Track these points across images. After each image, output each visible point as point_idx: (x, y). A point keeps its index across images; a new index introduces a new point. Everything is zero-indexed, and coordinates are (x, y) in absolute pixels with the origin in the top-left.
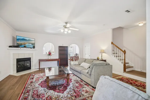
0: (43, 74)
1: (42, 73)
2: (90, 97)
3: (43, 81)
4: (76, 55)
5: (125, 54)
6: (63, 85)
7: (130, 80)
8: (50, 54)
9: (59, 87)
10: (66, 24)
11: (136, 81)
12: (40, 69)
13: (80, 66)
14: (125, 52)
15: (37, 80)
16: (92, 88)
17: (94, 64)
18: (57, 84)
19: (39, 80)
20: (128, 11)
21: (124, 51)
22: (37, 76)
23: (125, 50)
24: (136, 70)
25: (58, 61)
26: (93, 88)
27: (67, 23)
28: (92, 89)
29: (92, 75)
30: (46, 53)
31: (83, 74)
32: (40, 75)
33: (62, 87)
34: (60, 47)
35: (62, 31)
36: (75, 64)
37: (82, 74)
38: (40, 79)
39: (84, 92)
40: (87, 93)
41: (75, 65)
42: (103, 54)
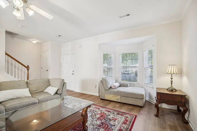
5: (28, 70)
21: (27, 66)
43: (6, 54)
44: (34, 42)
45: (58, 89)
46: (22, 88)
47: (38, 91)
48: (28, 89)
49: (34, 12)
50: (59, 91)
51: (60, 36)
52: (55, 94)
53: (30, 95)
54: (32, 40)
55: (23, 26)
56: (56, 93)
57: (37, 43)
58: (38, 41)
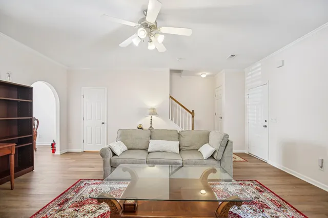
5: (193, 116)
13: (148, 150)
14: (192, 113)
21: (191, 111)
23: (193, 111)
43: (171, 97)
44: (204, 76)
45: (215, 151)
46: (172, 141)
47: (192, 148)
48: (178, 142)
49: (163, 36)
50: (216, 153)
51: (232, 56)
52: (209, 158)
53: (178, 151)
54: (200, 74)
55: (180, 59)
56: (212, 157)
57: (207, 76)
58: (207, 74)
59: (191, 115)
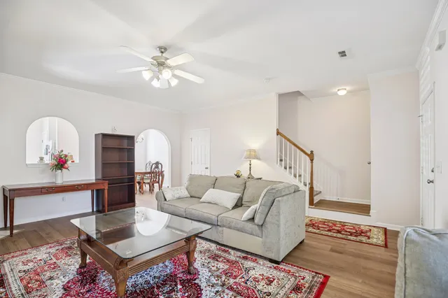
0: (43, 249)
1: (35, 246)
2: (291, 292)
3: (73, 282)
4: (157, 167)
5: (312, 160)
6: (171, 278)
7: (331, 224)
8: (61, 163)
9: (167, 289)
10: (160, 54)
11: (343, 224)
12: (15, 231)
13: (201, 200)
14: (311, 156)
15: (35, 285)
16: (270, 264)
17: (274, 191)
18: (147, 282)
19: (48, 283)
20: (343, 54)
21: (309, 153)
22: (22, 267)
23: (312, 152)
24: (328, 198)
25: (93, 191)
26: (275, 265)
27: (166, 49)
28: (275, 268)
29: (268, 225)
30: (42, 159)
31: (230, 228)
32: (29, 257)
33: (176, 285)
34: (105, 136)
35: (147, 75)
36: (177, 196)
37: (220, 229)
38: (48, 274)
39: (262, 283)
40: (273, 284)
41: (179, 198)
42: (254, 162)
43: (278, 133)
44: (342, 93)
54: (336, 89)
58: (348, 88)
59: (308, 158)
